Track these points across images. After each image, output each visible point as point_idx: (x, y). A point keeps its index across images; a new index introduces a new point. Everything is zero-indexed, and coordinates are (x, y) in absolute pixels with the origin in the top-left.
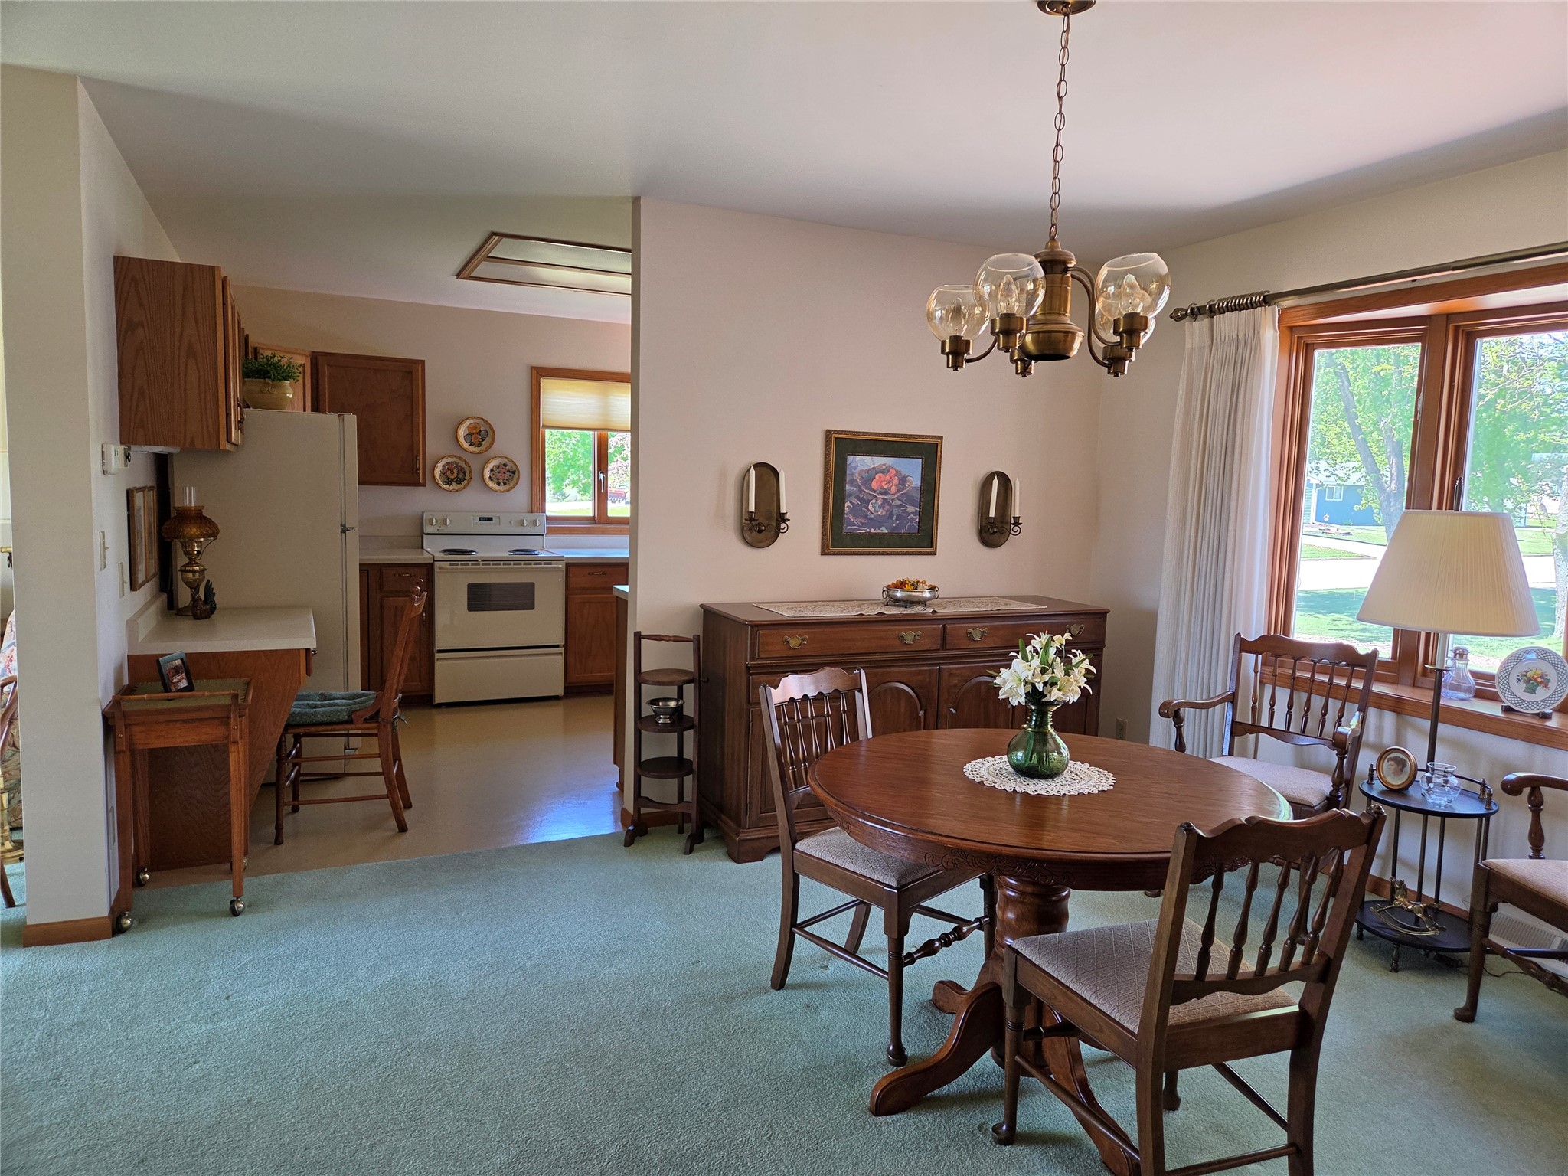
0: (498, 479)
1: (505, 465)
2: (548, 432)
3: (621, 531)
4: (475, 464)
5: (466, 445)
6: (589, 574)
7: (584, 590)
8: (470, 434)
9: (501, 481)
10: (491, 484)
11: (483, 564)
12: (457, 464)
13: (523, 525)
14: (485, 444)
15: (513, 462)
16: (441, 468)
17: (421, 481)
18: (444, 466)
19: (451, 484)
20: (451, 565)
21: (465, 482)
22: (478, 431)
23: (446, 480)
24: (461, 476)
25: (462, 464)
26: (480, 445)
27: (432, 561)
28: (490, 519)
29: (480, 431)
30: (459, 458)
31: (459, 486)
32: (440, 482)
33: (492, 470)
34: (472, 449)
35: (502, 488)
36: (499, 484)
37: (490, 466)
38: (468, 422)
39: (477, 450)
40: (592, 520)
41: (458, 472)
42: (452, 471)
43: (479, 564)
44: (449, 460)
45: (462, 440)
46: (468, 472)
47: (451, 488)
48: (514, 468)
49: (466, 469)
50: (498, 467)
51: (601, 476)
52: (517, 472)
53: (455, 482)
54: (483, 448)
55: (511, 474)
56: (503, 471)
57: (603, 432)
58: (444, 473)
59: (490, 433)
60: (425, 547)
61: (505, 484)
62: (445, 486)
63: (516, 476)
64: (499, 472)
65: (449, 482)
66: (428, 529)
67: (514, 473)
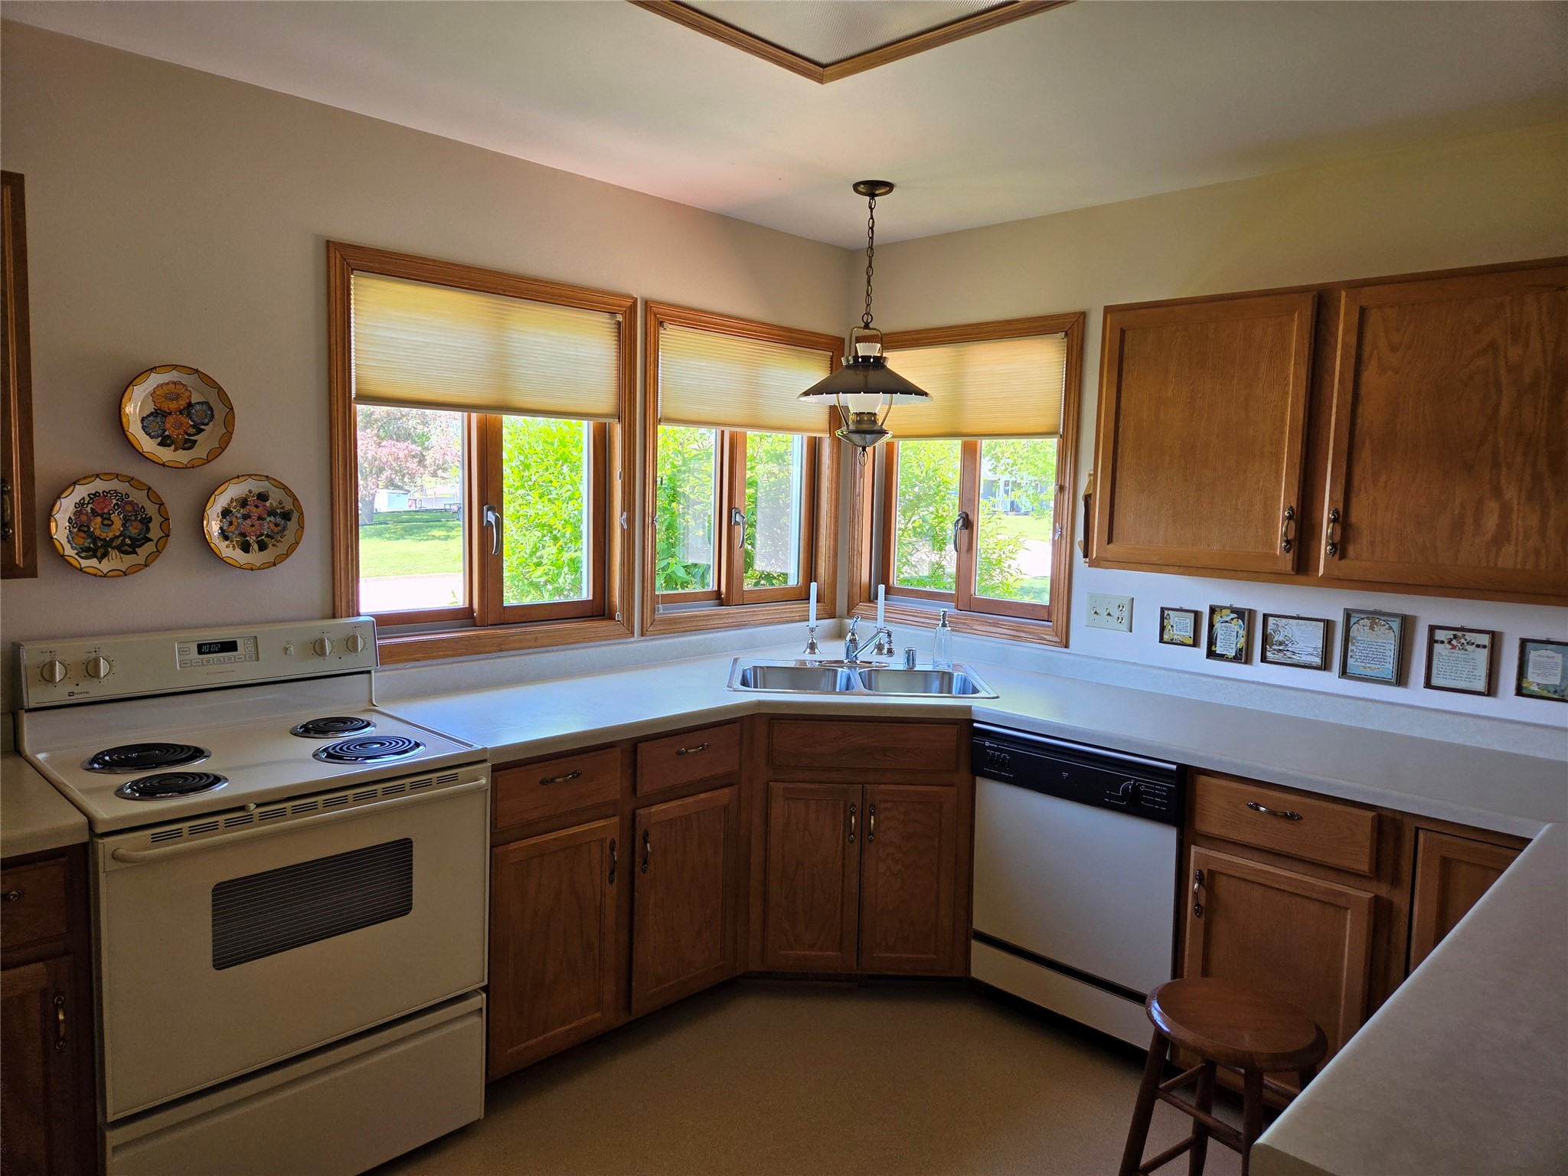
0: (243, 535)
1: (262, 497)
2: (361, 410)
4: (176, 498)
5: (148, 444)
6: (543, 782)
7: (529, 829)
8: (159, 414)
9: (252, 539)
10: (228, 551)
11: (264, 817)
12: (123, 498)
13: (322, 653)
14: (205, 441)
15: (285, 488)
16: (72, 509)
17: (19, 560)
18: (80, 505)
19: (105, 555)
20: (156, 839)
21: (149, 547)
22: (182, 403)
23: (87, 543)
24: (134, 530)
25: (139, 497)
26: (189, 445)
27: (84, 838)
28: (230, 646)
29: (190, 405)
30: (130, 480)
31: (130, 560)
32: (69, 551)
33: (226, 513)
34: (166, 454)
35: (255, 557)
36: (246, 548)
37: (221, 501)
38: (154, 380)
39: (183, 457)
41: (126, 520)
42: (106, 519)
43: (248, 820)
44: (98, 486)
45: (135, 429)
46: (157, 520)
47: (105, 566)
48: (288, 506)
49: (151, 510)
50: (244, 503)
51: (491, 517)
52: (295, 516)
53: (119, 549)
54: (200, 451)
55: (278, 520)
56: (255, 512)
57: (492, 416)
58: (79, 525)
59: (217, 406)
60: (27, 747)
61: (262, 547)
62: (84, 563)
63: (292, 525)
64: (246, 517)
65: (97, 548)
66: (34, 695)
67: (286, 516)
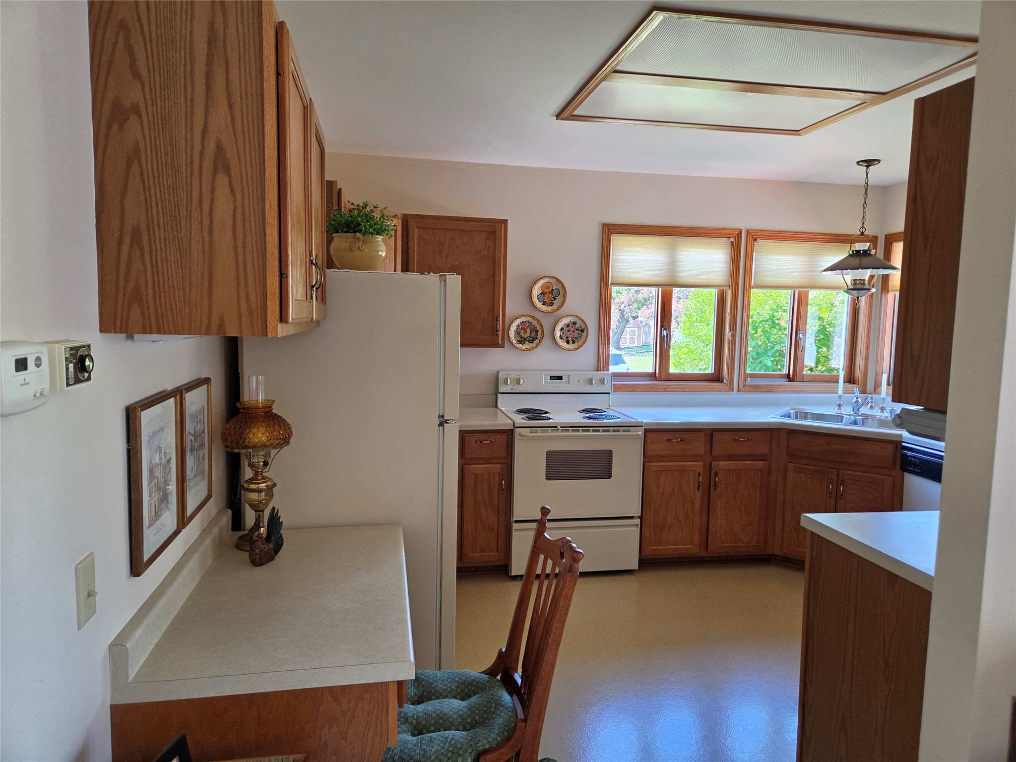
0: (567, 338)
1: (575, 323)
2: (614, 289)
3: (683, 388)
4: (547, 323)
5: (539, 305)
6: (667, 440)
7: (660, 458)
8: (543, 293)
9: (570, 339)
10: (562, 343)
11: (563, 431)
12: (530, 323)
13: (591, 384)
14: (557, 303)
15: (582, 320)
16: (516, 327)
17: (500, 342)
18: (518, 326)
19: (524, 343)
20: (531, 432)
21: (537, 341)
22: (550, 289)
23: (519, 339)
24: (533, 335)
25: (535, 323)
26: (551, 304)
27: (512, 428)
28: (560, 378)
29: (553, 290)
30: (533, 317)
31: (532, 345)
32: (514, 342)
33: (562, 329)
34: (544, 308)
35: (571, 346)
36: (568, 342)
37: (561, 325)
38: (542, 282)
39: (549, 309)
40: (653, 376)
41: (531, 331)
42: (525, 330)
43: (558, 431)
44: (524, 319)
45: (535, 299)
46: (540, 331)
47: (524, 347)
48: (583, 327)
49: (539, 328)
50: (568, 326)
51: (665, 333)
52: (585, 330)
53: (528, 341)
54: (555, 307)
55: (580, 332)
56: (572, 329)
57: (668, 288)
58: (517, 333)
59: (562, 292)
60: (499, 405)
61: (573, 342)
62: (518, 345)
63: (584, 334)
64: (568, 331)
65: (522, 341)
66: (502, 389)
67: (582, 331)
